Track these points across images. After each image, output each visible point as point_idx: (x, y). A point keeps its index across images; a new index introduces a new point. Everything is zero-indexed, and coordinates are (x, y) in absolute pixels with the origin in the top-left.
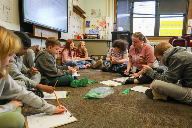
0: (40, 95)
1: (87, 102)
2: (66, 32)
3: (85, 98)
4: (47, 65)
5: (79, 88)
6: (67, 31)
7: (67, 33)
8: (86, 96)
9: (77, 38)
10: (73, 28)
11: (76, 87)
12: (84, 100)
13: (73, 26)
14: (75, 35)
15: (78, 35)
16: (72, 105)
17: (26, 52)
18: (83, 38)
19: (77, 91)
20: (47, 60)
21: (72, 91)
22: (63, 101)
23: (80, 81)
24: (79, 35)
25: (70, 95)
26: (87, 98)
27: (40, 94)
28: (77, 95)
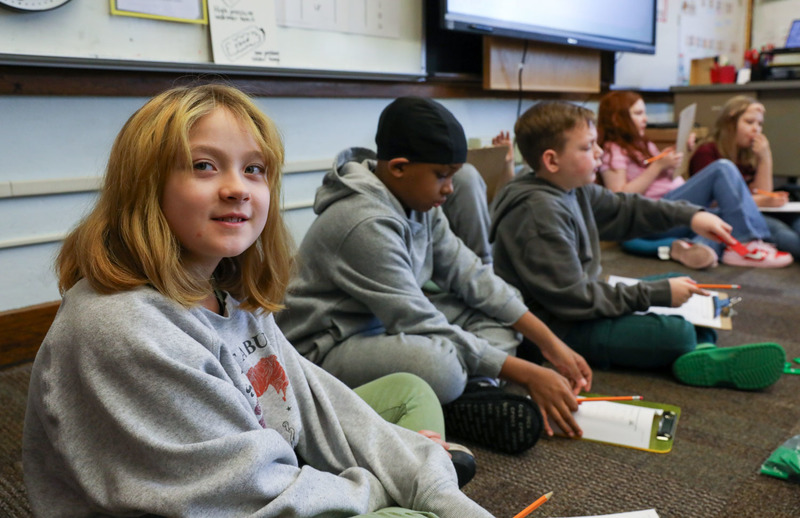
0: (529, 418)
1: (782, 501)
2: (649, 48)
3: (764, 468)
4: (538, 259)
5: (723, 393)
6: (653, 43)
7: (652, 53)
8: (775, 458)
9: (705, 80)
10: (686, 19)
11: (703, 383)
12: (763, 486)
13: (685, 6)
14: (695, 63)
15: (716, 59)
16: (690, 500)
17: (446, 189)
18: (744, 76)
19: (713, 413)
20: (543, 232)
21: (688, 411)
22: (641, 464)
23: (731, 355)
24: (724, 61)
25: (673, 432)
26: (781, 474)
27: (525, 413)
28: (716, 442)
